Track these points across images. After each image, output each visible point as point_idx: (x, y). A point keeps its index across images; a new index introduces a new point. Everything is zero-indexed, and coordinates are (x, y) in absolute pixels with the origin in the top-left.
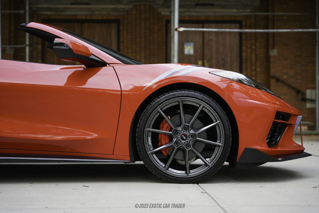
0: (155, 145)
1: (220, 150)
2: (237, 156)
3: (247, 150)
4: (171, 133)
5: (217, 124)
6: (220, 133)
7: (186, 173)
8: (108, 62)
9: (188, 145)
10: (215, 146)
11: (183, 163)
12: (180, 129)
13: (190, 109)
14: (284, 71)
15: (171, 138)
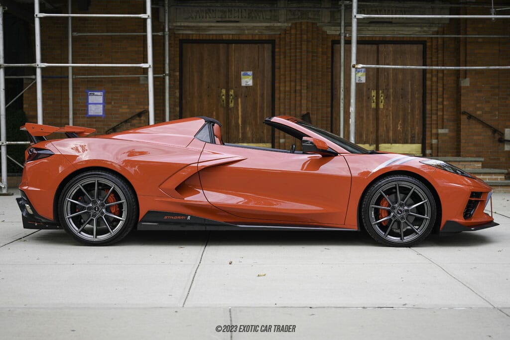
0: (377, 218)
1: (428, 222)
2: (440, 225)
3: (448, 222)
4: (389, 208)
5: (426, 202)
6: (428, 208)
7: (401, 239)
8: (339, 152)
9: (402, 218)
10: (423, 219)
11: (398, 231)
12: (396, 205)
13: (405, 191)
14: (478, 105)
15: (389, 213)
